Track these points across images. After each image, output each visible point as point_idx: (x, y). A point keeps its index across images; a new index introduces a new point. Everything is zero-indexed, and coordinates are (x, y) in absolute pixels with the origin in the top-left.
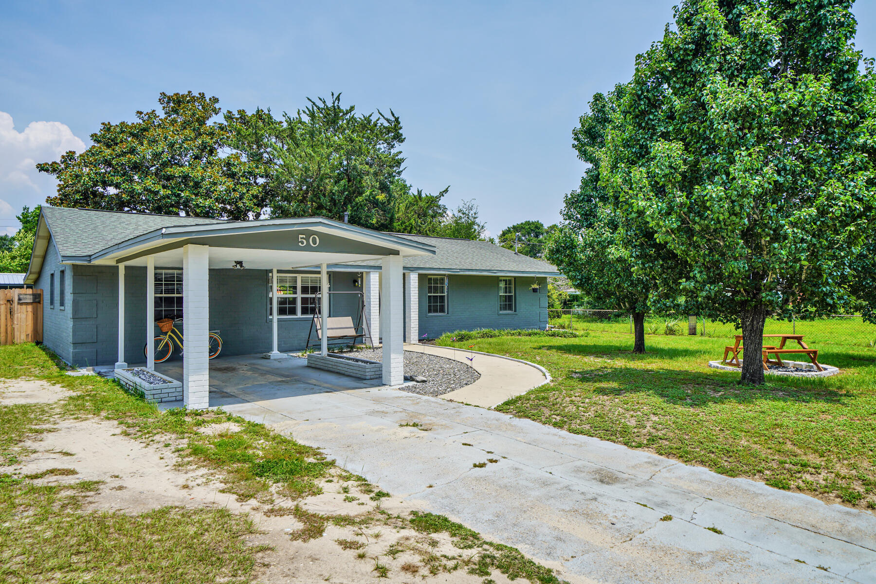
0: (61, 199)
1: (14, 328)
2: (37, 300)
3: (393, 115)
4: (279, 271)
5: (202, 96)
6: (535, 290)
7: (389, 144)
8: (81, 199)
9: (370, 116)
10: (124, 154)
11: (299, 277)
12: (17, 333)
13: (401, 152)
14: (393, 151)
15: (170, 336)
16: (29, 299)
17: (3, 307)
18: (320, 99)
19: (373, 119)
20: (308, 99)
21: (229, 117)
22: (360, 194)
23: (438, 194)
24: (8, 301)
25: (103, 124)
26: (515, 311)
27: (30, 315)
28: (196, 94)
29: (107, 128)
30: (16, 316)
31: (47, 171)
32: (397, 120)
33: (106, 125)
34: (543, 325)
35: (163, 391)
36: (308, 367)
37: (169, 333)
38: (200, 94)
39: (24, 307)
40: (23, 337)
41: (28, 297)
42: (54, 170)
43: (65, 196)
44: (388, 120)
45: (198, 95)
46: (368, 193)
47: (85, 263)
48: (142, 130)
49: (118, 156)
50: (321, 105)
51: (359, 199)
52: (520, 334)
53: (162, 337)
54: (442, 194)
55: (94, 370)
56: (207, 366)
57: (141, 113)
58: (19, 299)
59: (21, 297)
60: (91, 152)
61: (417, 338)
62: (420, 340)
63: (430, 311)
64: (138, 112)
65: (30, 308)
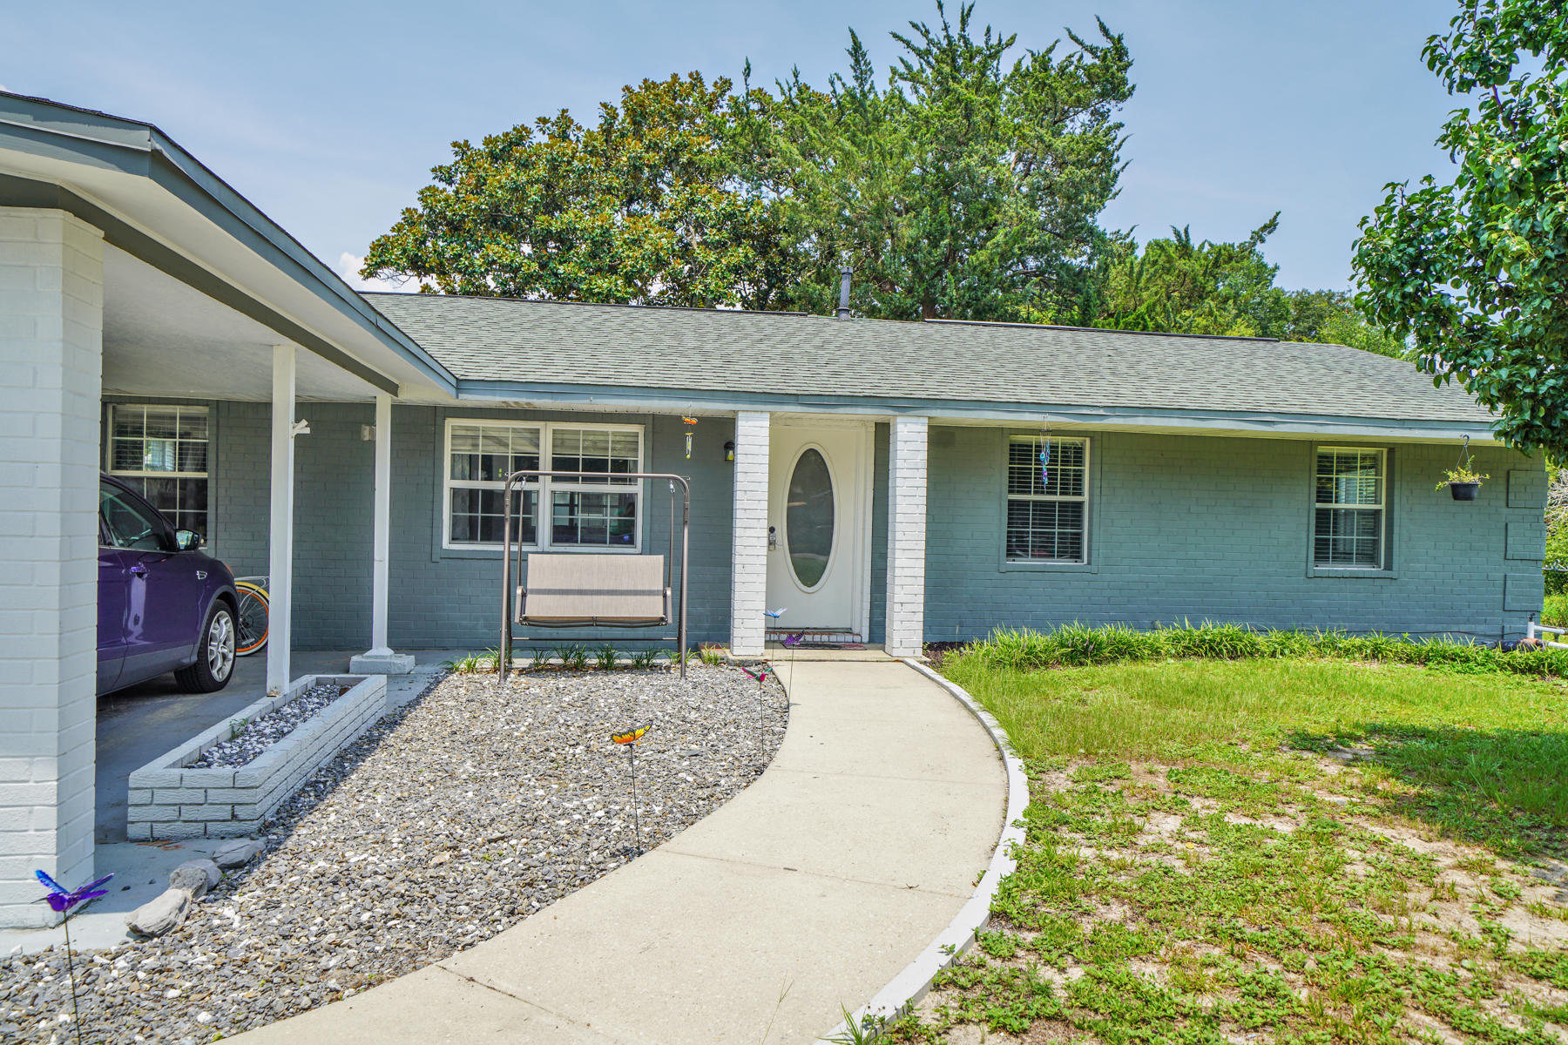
3: (1105, 31)
5: (697, 79)
6: (1461, 492)
9: (1050, 50)
11: (547, 431)
18: (915, 26)
19: (1058, 57)
20: (895, 36)
23: (1246, 238)
26: (1389, 567)
32: (1118, 45)
34: (1513, 625)
44: (1092, 51)
50: (922, 44)
52: (1376, 654)
54: (1258, 237)
61: (917, 638)
62: (928, 650)
63: (1010, 553)
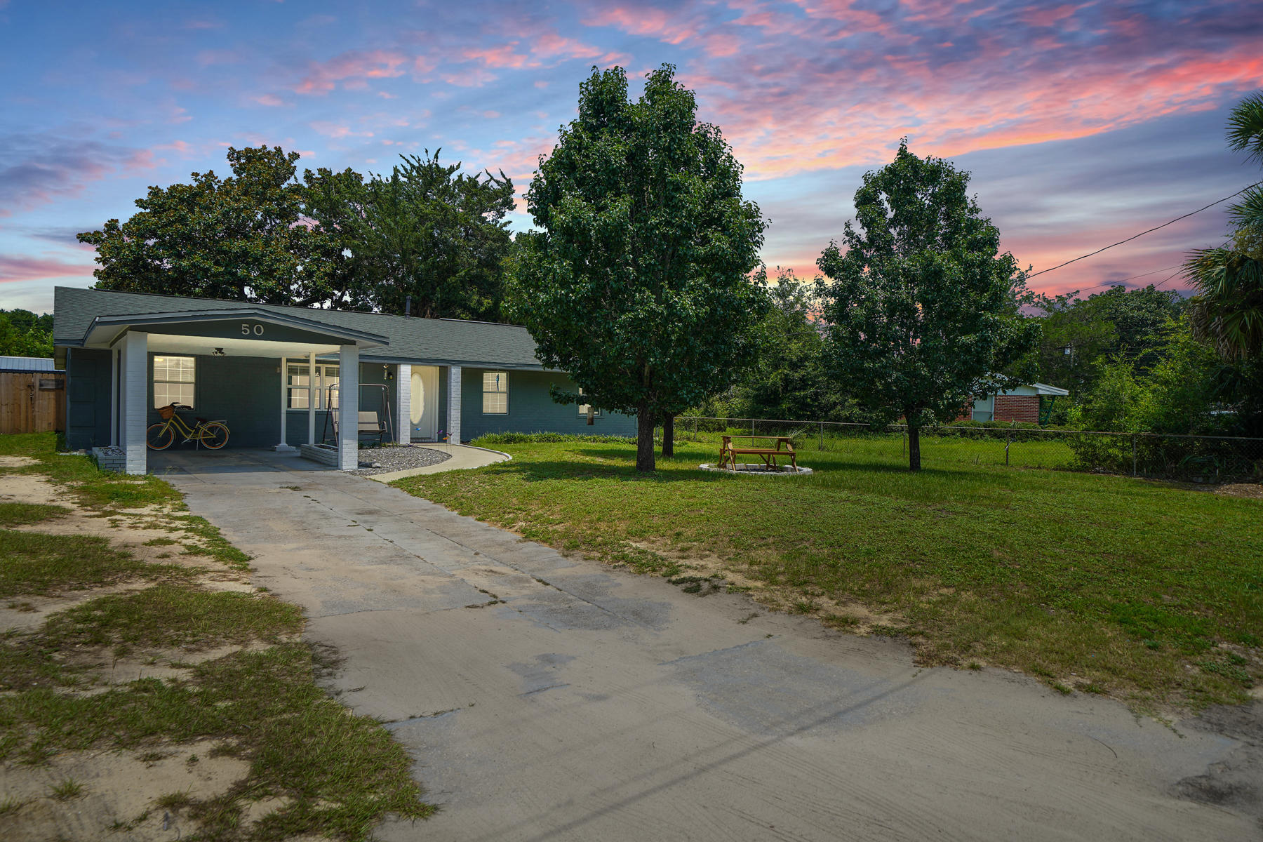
0: (107, 273)
1: (35, 416)
2: (60, 387)
3: (504, 176)
4: (288, 360)
5: (279, 151)
7: (498, 211)
8: (129, 274)
9: (477, 177)
10: (171, 224)
12: (38, 422)
13: (510, 222)
14: (502, 221)
15: (171, 424)
16: (51, 386)
17: (23, 393)
19: (481, 180)
21: (308, 176)
22: (454, 273)
24: (29, 386)
25: (150, 187)
26: (602, 415)
27: (53, 403)
28: (271, 148)
29: (155, 192)
30: (37, 402)
31: (89, 241)
32: (509, 181)
33: (153, 189)
35: (116, 462)
36: (301, 457)
37: (171, 421)
38: (275, 148)
39: (46, 393)
40: (45, 425)
41: (50, 382)
42: (96, 241)
43: (112, 270)
44: (497, 182)
45: (274, 150)
46: (463, 273)
47: (79, 347)
48: (193, 195)
49: (165, 226)
51: (451, 280)
53: (162, 424)
55: (86, 452)
56: (145, 437)
57: (197, 174)
58: (41, 385)
59: (43, 382)
60: (136, 221)
61: (458, 438)
62: (462, 442)
64: (193, 174)
65: (52, 395)
